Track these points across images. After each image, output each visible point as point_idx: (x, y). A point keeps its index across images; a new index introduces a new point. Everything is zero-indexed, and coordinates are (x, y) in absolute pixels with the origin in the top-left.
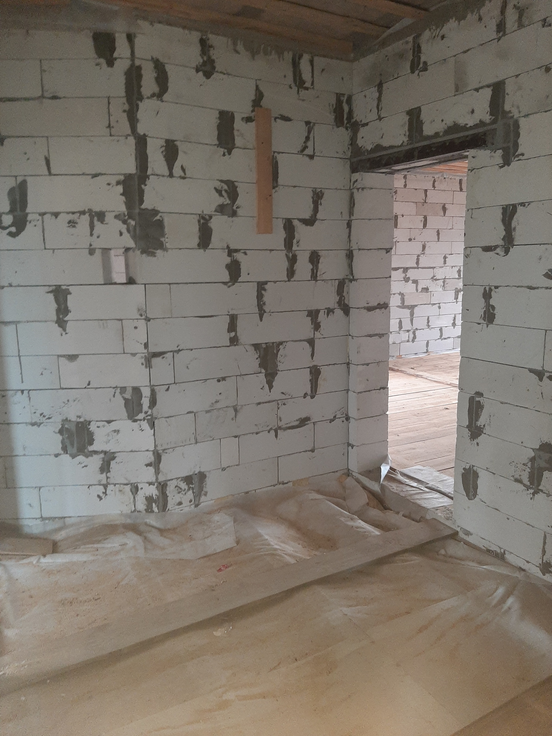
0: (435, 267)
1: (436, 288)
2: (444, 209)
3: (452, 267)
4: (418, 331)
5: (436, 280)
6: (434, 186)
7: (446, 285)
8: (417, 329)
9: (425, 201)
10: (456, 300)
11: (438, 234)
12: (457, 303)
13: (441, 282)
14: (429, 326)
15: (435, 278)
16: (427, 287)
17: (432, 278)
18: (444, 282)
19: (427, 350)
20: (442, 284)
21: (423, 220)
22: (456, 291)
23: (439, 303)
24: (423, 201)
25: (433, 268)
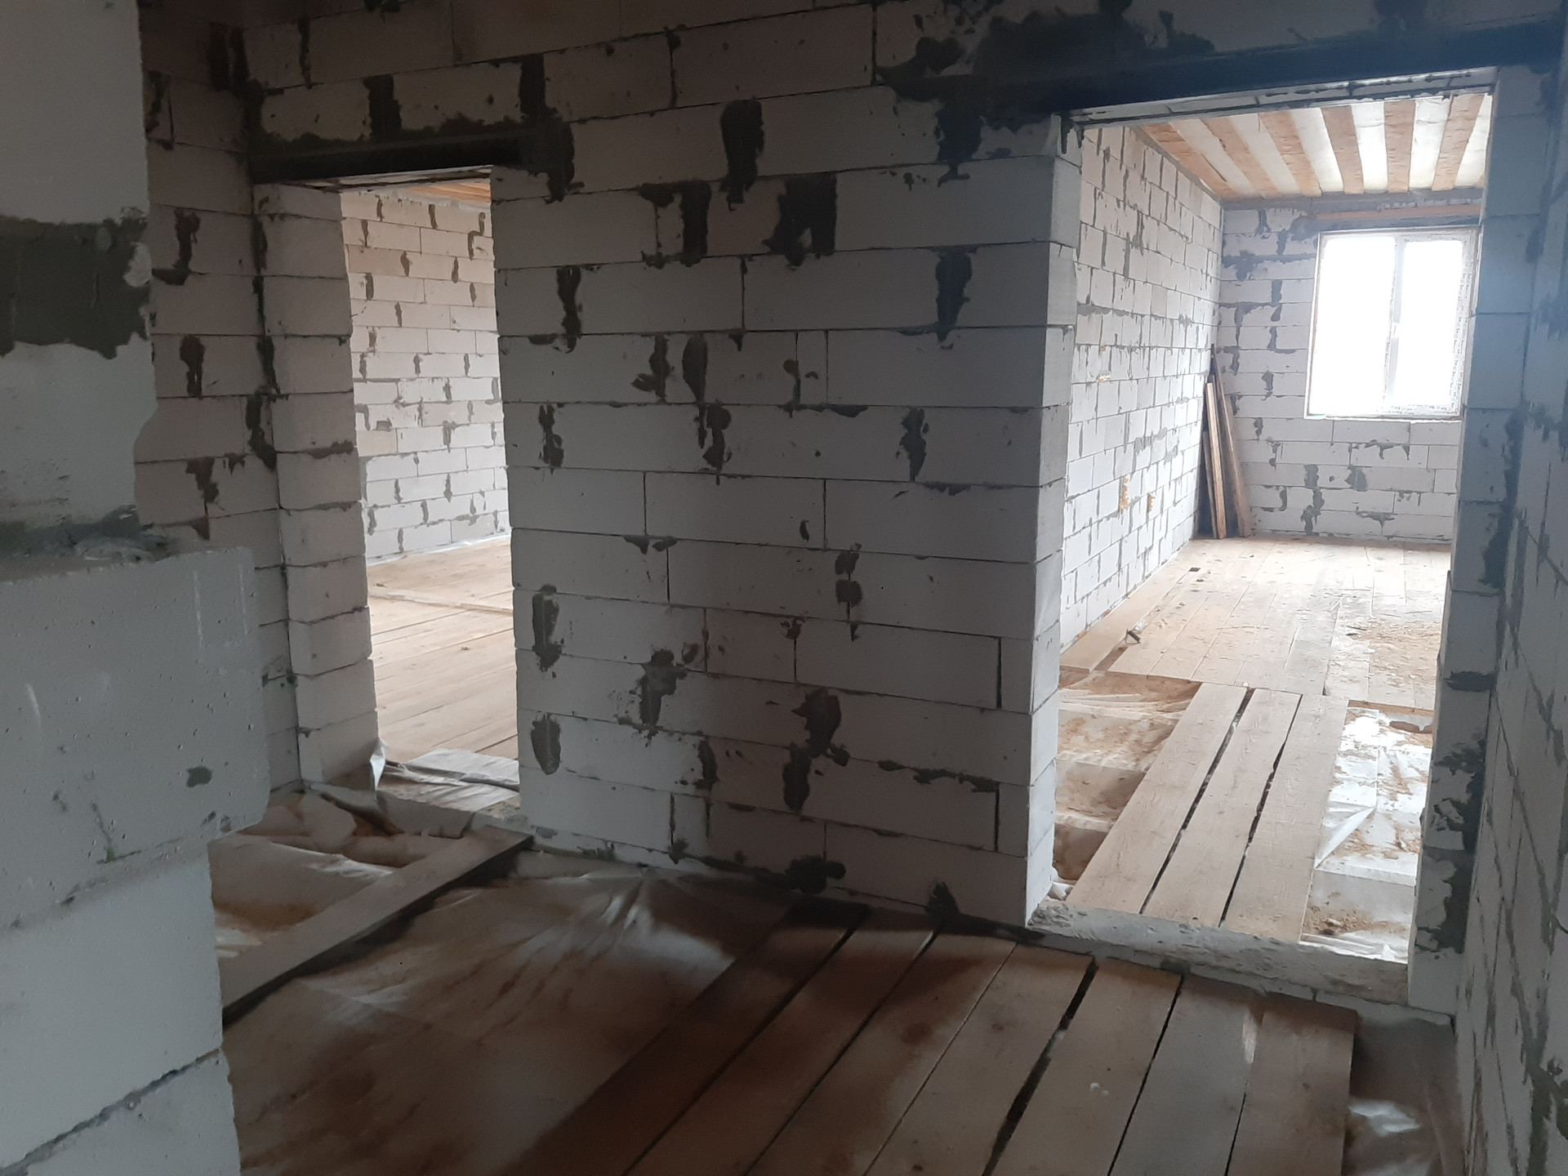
0: (399, 380)
1: (404, 421)
2: (405, 263)
3: (433, 379)
4: (380, 509)
5: (404, 405)
6: (379, 214)
7: (424, 416)
8: (375, 506)
9: (366, 244)
10: (448, 446)
11: (399, 312)
12: (449, 451)
13: (413, 410)
14: (399, 499)
15: (401, 401)
16: (388, 419)
17: (395, 401)
18: (420, 410)
19: (401, 549)
20: (417, 414)
21: (365, 282)
22: (445, 427)
23: (415, 453)
24: (361, 244)
25: (397, 381)
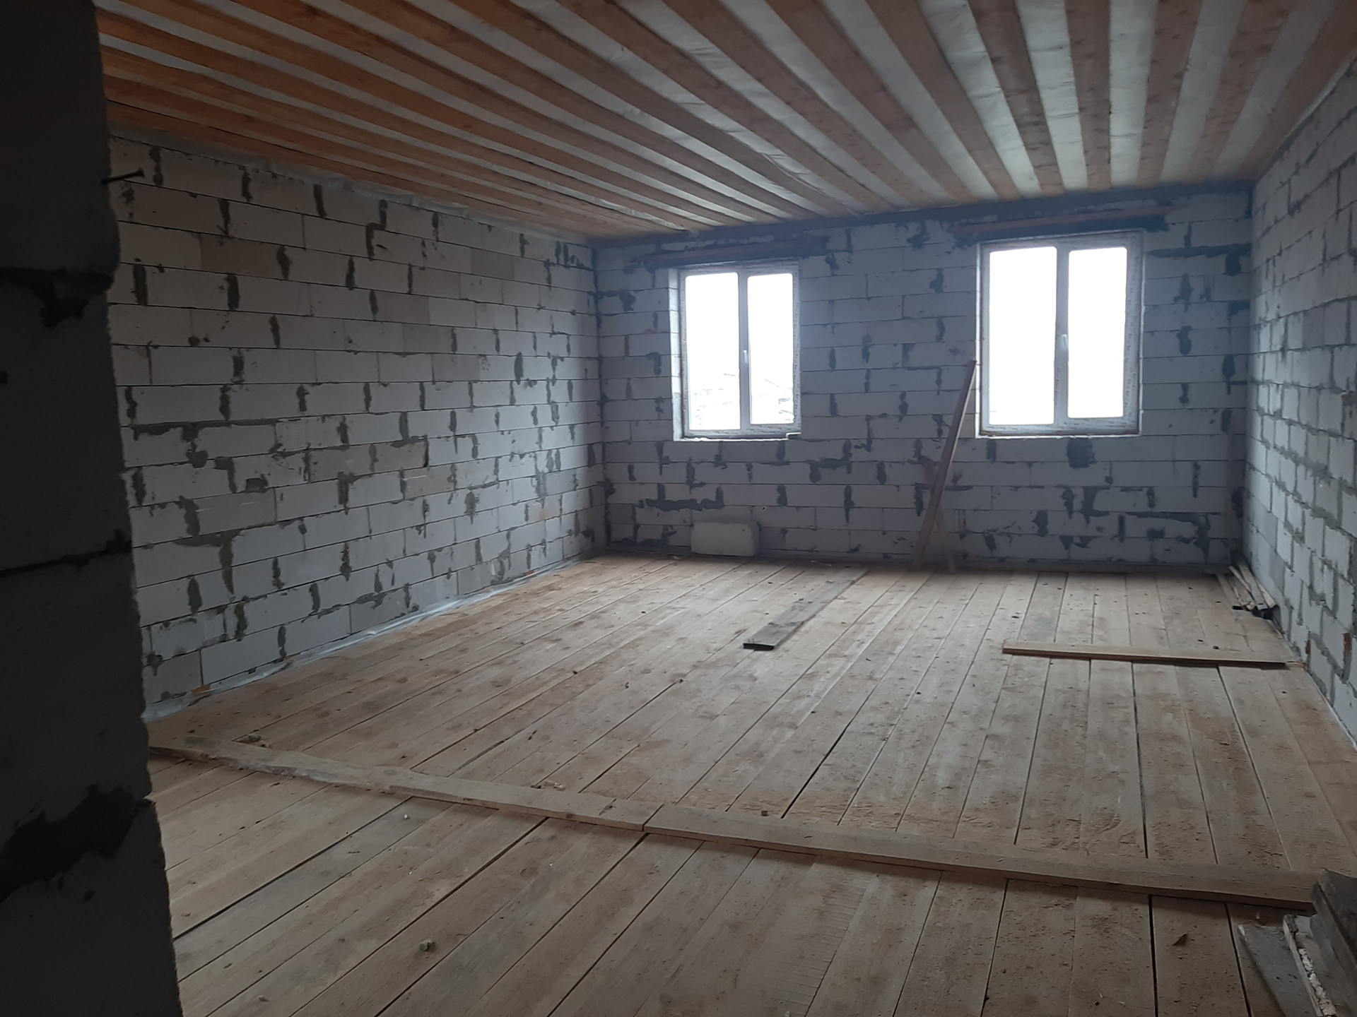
0: (277, 421)
1: (286, 477)
2: (284, 263)
3: (324, 417)
4: (252, 603)
5: (285, 455)
6: (246, 193)
7: (313, 468)
8: (246, 599)
9: (226, 232)
10: (345, 506)
11: (275, 329)
12: (346, 513)
13: (298, 461)
14: (278, 585)
15: (280, 450)
16: (262, 475)
17: (273, 450)
18: (306, 460)
19: (283, 653)
20: (303, 466)
21: (226, 285)
22: (340, 481)
23: (301, 519)
24: (220, 232)
25: (273, 422)
